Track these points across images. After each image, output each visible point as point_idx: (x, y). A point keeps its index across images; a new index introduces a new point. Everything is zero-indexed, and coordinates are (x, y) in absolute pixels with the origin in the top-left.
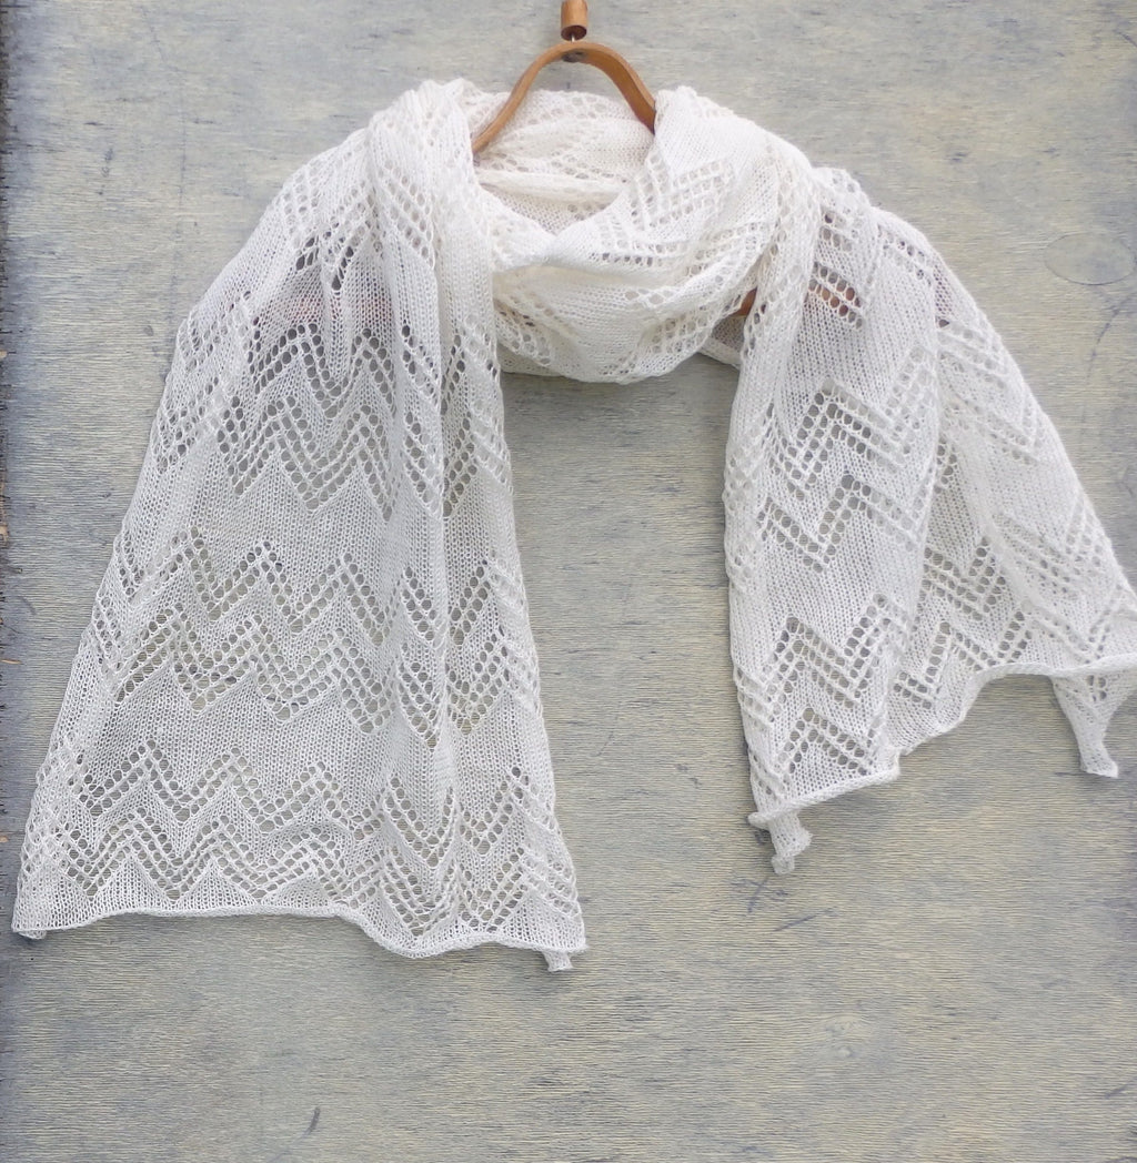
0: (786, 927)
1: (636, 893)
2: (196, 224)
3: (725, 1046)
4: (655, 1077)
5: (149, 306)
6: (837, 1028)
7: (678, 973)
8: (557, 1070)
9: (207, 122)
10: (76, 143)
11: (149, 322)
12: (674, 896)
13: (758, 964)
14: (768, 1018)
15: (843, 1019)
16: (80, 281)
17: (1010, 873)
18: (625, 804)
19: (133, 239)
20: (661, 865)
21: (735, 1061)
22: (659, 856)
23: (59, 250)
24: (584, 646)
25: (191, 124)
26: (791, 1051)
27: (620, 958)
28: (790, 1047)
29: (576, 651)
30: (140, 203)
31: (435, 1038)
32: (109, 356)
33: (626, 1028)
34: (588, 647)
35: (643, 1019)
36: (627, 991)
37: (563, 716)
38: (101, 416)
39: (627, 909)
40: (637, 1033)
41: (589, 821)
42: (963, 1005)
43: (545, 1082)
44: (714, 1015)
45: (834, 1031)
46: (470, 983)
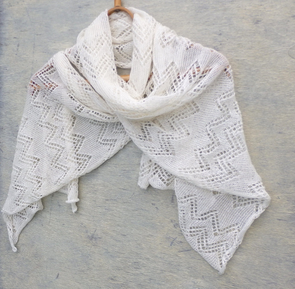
0: (182, 252)
1: (139, 235)
2: (36, 60)
3: (161, 280)
4: (141, 284)
5: (26, 81)
6: (196, 282)
7: (149, 258)
8: (115, 277)
9: (39, 35)
10: (11, 43)
11: (26, 85)
12: (149, 238)
13: (173, 260)
14: (175, 275)
15: (198, 280)
16: (12, 76)
17: (258, 248)
18: (136, 212)
19: (23, 65)
20: (146, 229)
21: (164, 285)
22: (146, 227)
23: (8, 69)
24: (127, 169)
25: (36, 36)
26: (181, 286)
27: (133, 252)
28: (181, 284)
29: (125, 170)
30: (25, 56)
31: (86, 263)
32: (18, 93)
33: (133, 270)
34: (129, 169)
35: (139, 269)
36: (135, 260)
37: (121, 187)
38: (16, 107)
39: (136, 239)
40: (137, 272)
41: (127, 215)
42: (238, 283)
43: (112, 279)
44: (159, 272)
45: (194, 283)
46: (95, 251)
